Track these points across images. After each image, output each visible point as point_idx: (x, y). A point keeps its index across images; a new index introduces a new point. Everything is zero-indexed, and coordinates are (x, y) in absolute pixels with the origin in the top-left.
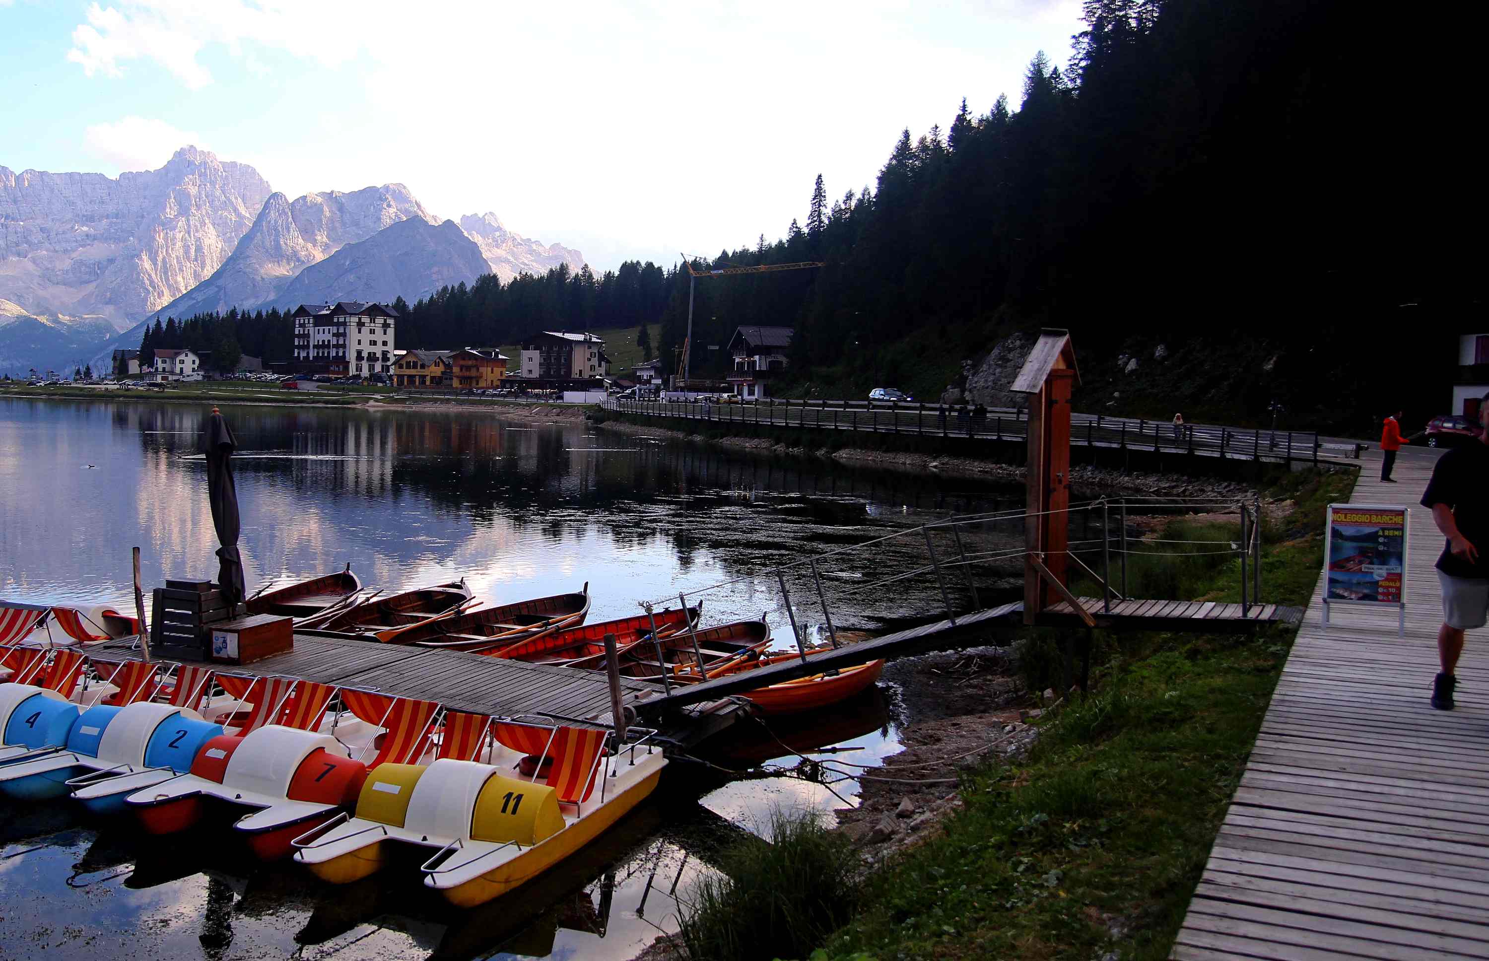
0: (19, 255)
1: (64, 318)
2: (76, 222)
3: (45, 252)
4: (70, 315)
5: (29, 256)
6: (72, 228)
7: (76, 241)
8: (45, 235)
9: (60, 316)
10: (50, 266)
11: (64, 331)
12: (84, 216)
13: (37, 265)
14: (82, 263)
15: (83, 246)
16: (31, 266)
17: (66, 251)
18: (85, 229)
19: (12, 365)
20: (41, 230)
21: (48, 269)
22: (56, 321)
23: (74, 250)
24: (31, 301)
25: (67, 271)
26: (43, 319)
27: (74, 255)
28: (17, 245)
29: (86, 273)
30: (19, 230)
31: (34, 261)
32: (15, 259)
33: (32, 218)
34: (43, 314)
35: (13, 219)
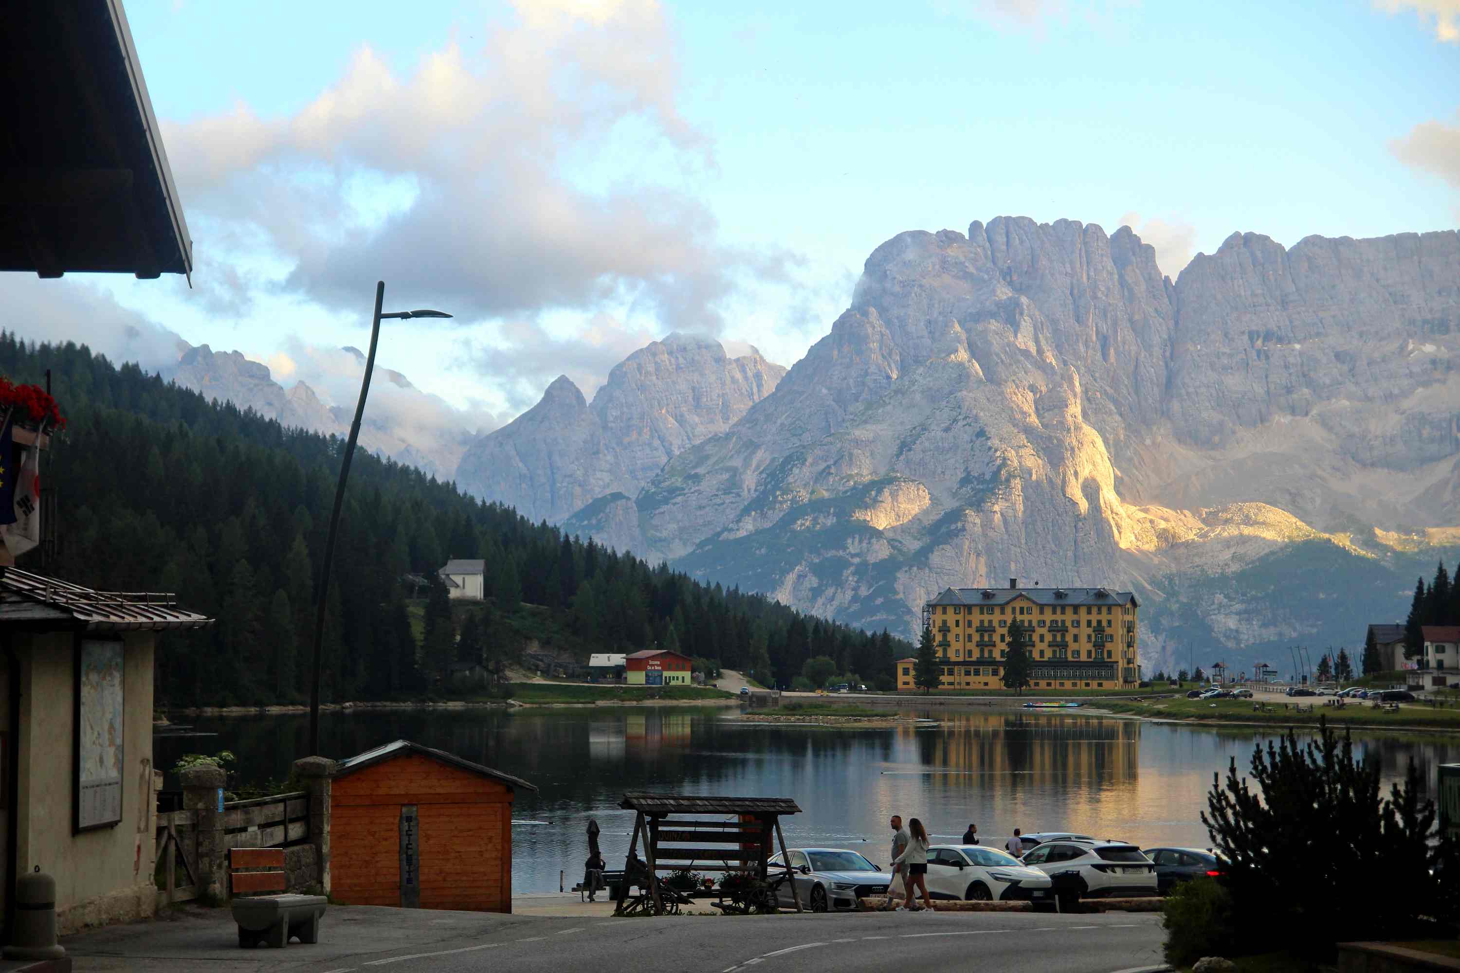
0: (1293, 411)
1: (1389, 537)
2: (1410, 336)
3: (1346, 403)
4: (1400, 529)
5: (1314, 412)
6: (1402, 348)
7: (1411, 375)
8: (1345, 368)
9: (1378, 532)
10: (1356, 430)
11: (1388, 563)
12: (1425, 322)
13: (1330, 429)
14: (1423, 419)
15: (1426, 384)
16: (1317, 433)
17: (1389, 397)
18: (1429, 348)
19: (1280, 634)
20: (1337, 356)
21: (1351, 436)
22: (1371, 542)
23: (1405, 394)
24: (1318, 501)
25: (1392, 440)
26: (1343, 540)
27: (1406, 404)
28: (1289, 390)
29: (1432, 440)
30: (1291, 360)
31: (1324, 421)
32: (1285, 419)
33: (1318, 334)
34: (1344, 530)
35: (1280, 340)
